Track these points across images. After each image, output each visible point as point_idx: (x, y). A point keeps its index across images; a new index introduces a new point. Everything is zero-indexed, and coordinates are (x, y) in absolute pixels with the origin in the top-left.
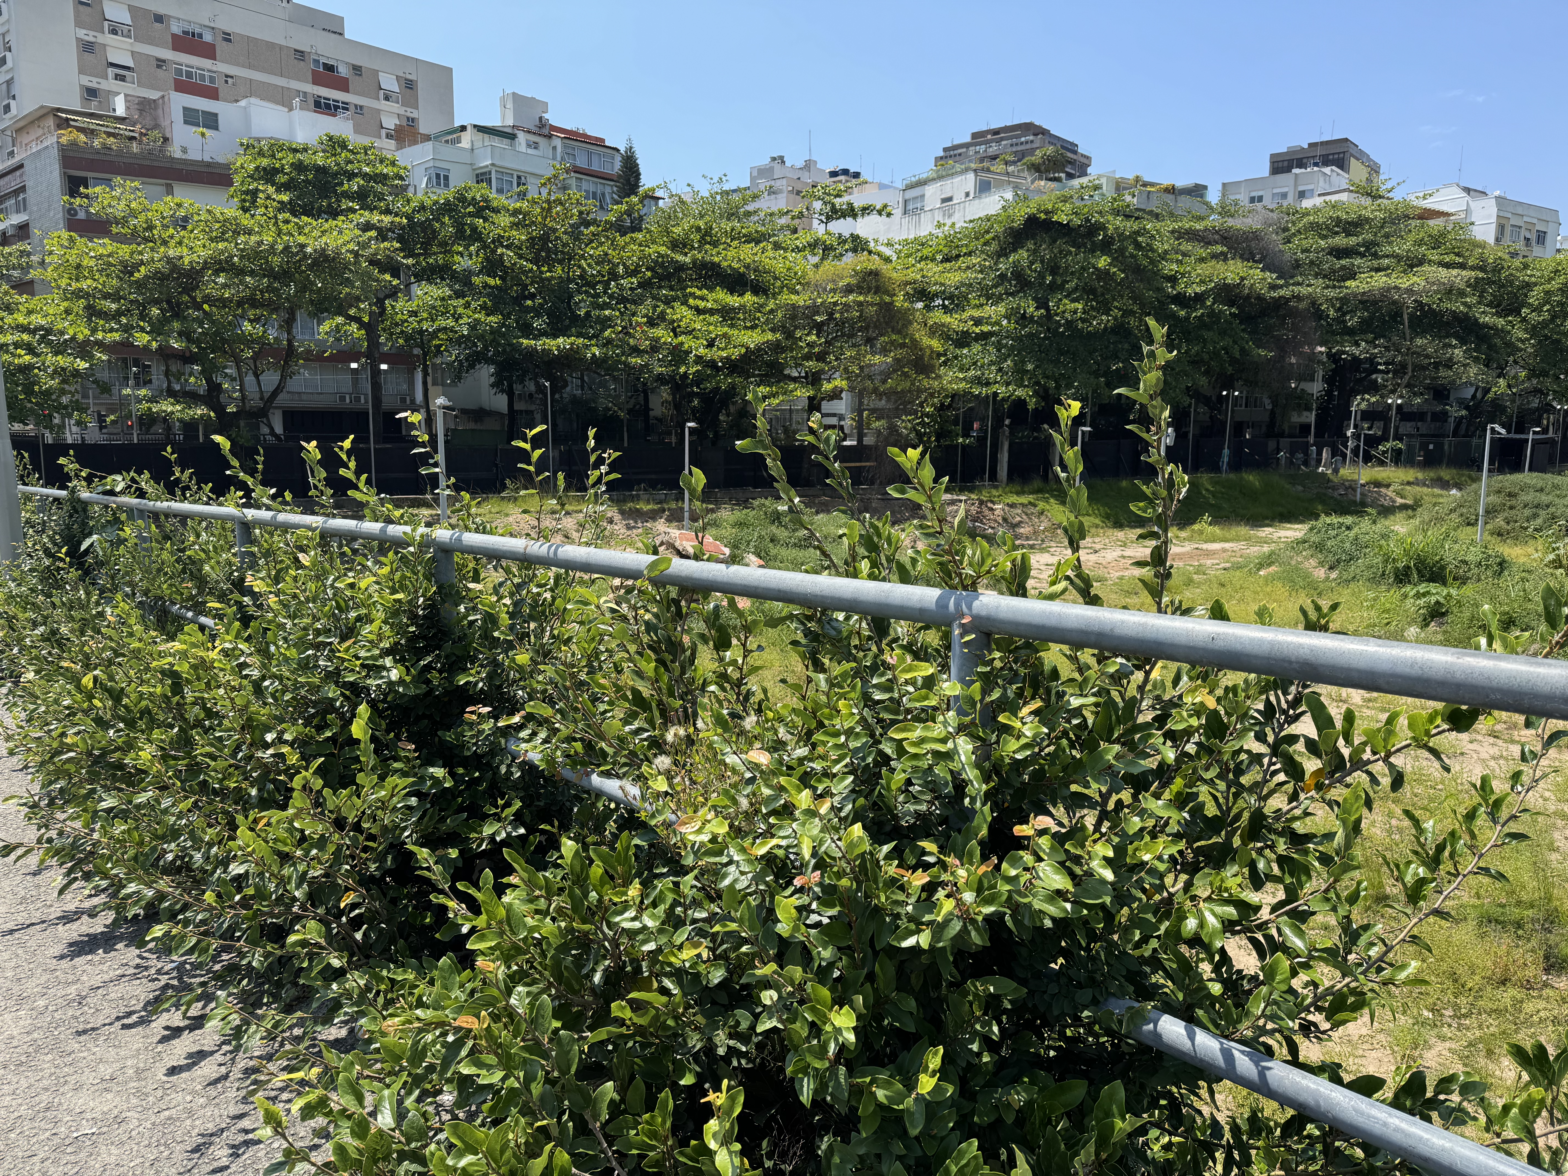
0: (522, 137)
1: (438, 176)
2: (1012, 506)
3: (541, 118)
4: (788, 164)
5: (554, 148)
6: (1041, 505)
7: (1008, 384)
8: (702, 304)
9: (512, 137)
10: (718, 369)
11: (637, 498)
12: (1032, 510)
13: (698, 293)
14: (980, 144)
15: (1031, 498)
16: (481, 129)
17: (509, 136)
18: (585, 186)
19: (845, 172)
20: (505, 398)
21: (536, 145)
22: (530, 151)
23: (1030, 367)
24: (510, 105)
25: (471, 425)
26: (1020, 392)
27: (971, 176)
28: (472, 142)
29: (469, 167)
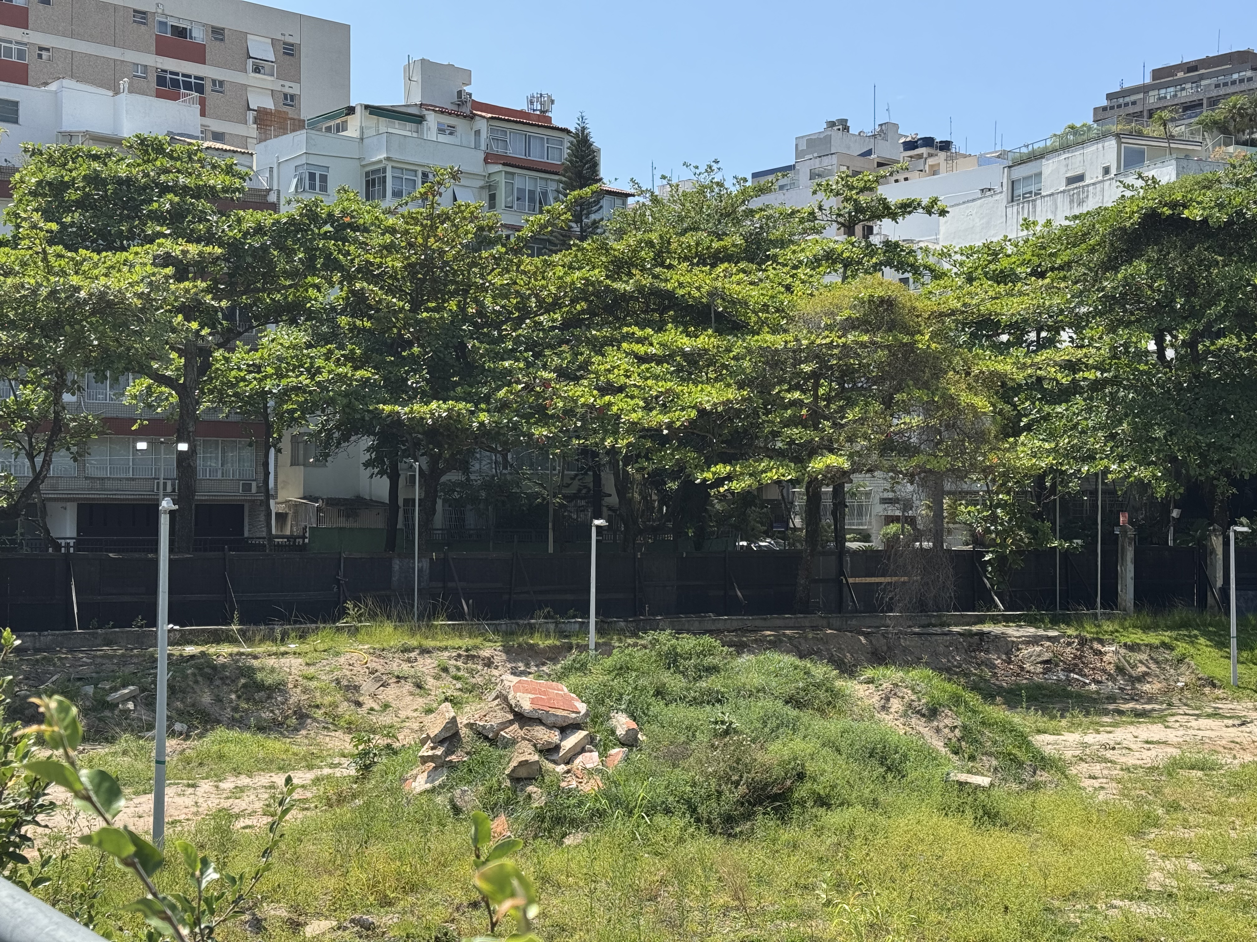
0: (432, 119)
1: (312, 176)
2: (1133, 648)
3: (460, 93)
4: (853, 130)
5: (478, 133)
6: (1182, 647)
7: (1122, 461)
8: (641, 349)
9: (419, 120)
10: (663, 441)
11: (532, 630)
12: (1168, 655)
13: (639, 333)
14: (1167, 86)
15: (1166, 636)
16: (374, 110)
17: (415, 118)
18: (518, 183)
19: (928, 142)
20: (385, 482)
21: (451, 130)
22: (442, 138)
23: (1159, 433)
24: (417, 77)
25: (342, 523)
26: (1143, 473)
27: (1112, 143)
28: (362, 128)
29: (357, 163)
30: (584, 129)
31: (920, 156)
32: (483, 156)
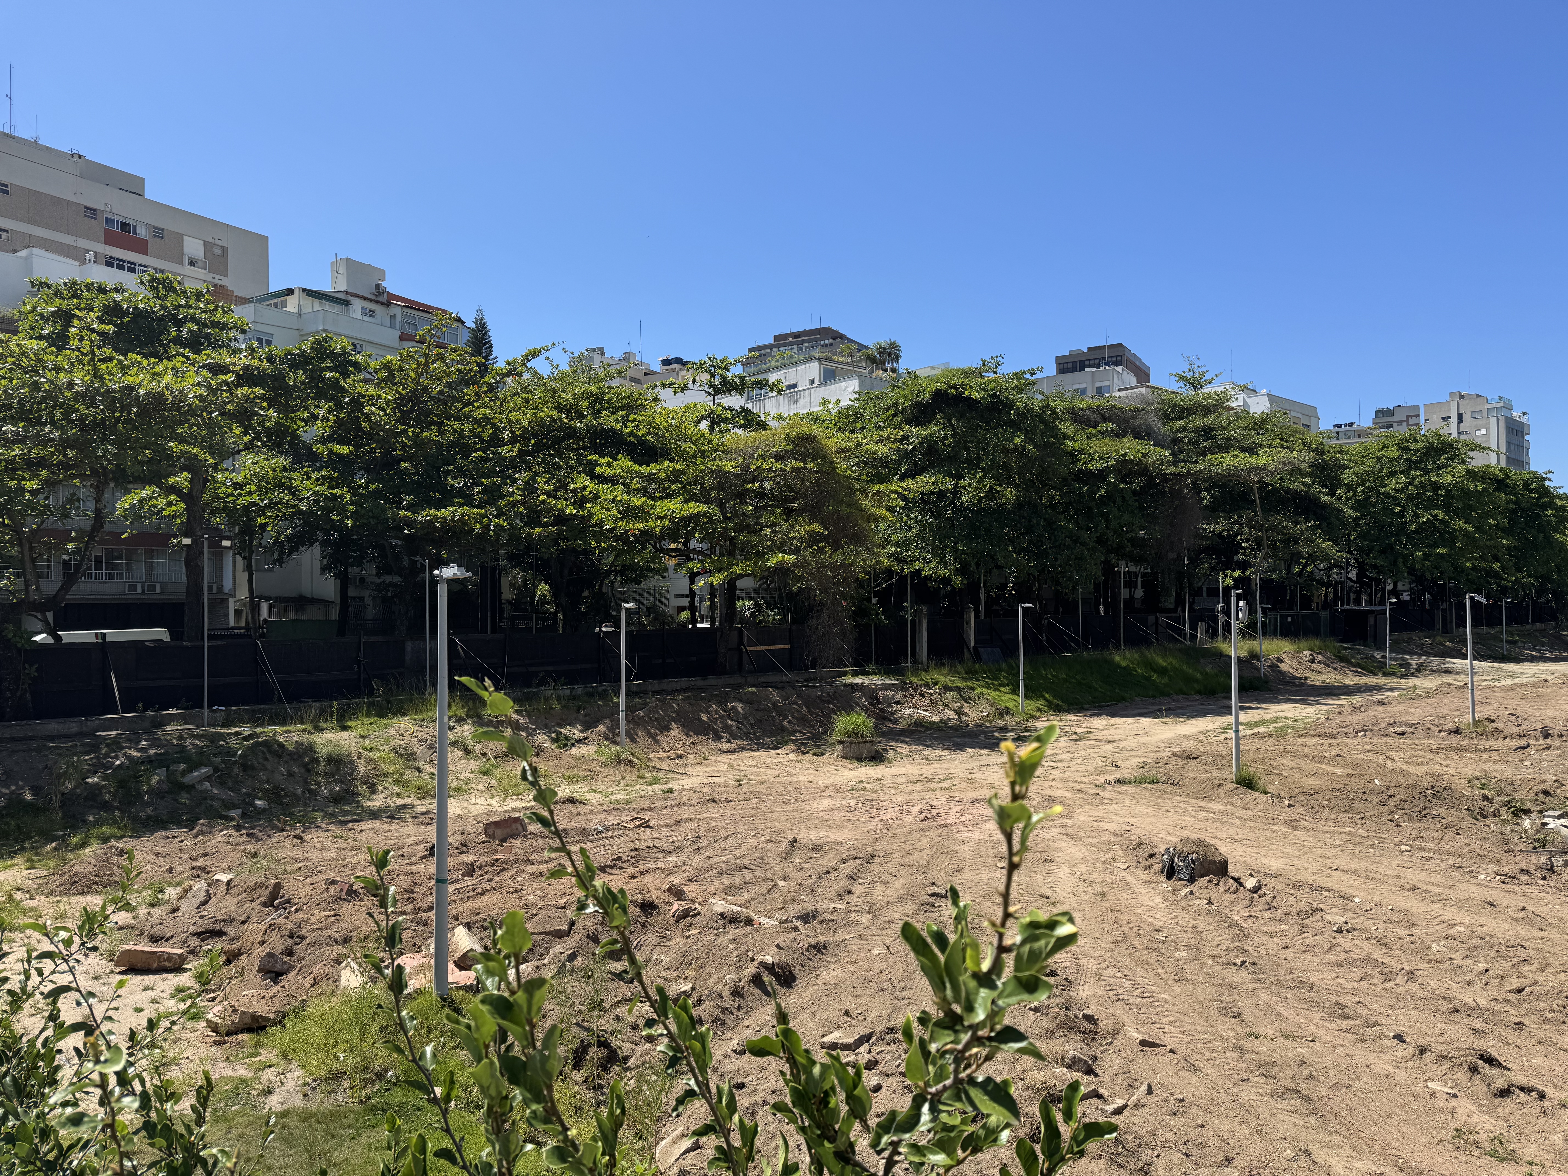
0: (356, 303)
1: (260, 340)
3: (378, 286)
4: (609, 355)
5: (393, 317)
6: (978, 689)
9: (347, 303)
11: (546, 695)
12: (969, 693)
14: (783, 346)
15: (965, 680)
16: (311, 293)
17: (341, 301)
19: (678, 361)
20: (337, 584)
21: (372, 314)
22: (365, 318)
24: (342, 270)
25: (290, 616)
26: (943, 570)
27: (814, 364)
28: (300, 306)
29: (297, 333)
30: (482, 319)
31: (673, 370)
32: (398, 334)
